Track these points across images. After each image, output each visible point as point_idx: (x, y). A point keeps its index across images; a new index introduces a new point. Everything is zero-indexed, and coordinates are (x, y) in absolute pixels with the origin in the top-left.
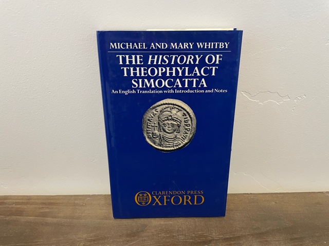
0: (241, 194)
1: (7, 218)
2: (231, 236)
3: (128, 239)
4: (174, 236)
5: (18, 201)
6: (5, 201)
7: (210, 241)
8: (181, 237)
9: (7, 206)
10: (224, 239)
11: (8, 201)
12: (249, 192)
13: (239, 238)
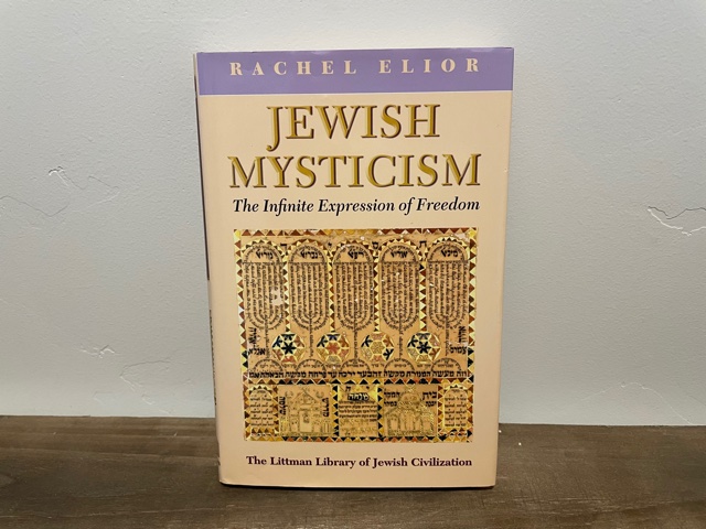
0: (640, 427)
1: (167, 460)
2: (637, 507)
3: (421, 505)
4: (515, 503)
5: (182, 428)
6: (157, 428)
7: (595, 516)
8: (533, 507)
9: (161, 436)
10: (624, 512)
11: (162, 427)
12: (656, 424)
13: (653, 510)
